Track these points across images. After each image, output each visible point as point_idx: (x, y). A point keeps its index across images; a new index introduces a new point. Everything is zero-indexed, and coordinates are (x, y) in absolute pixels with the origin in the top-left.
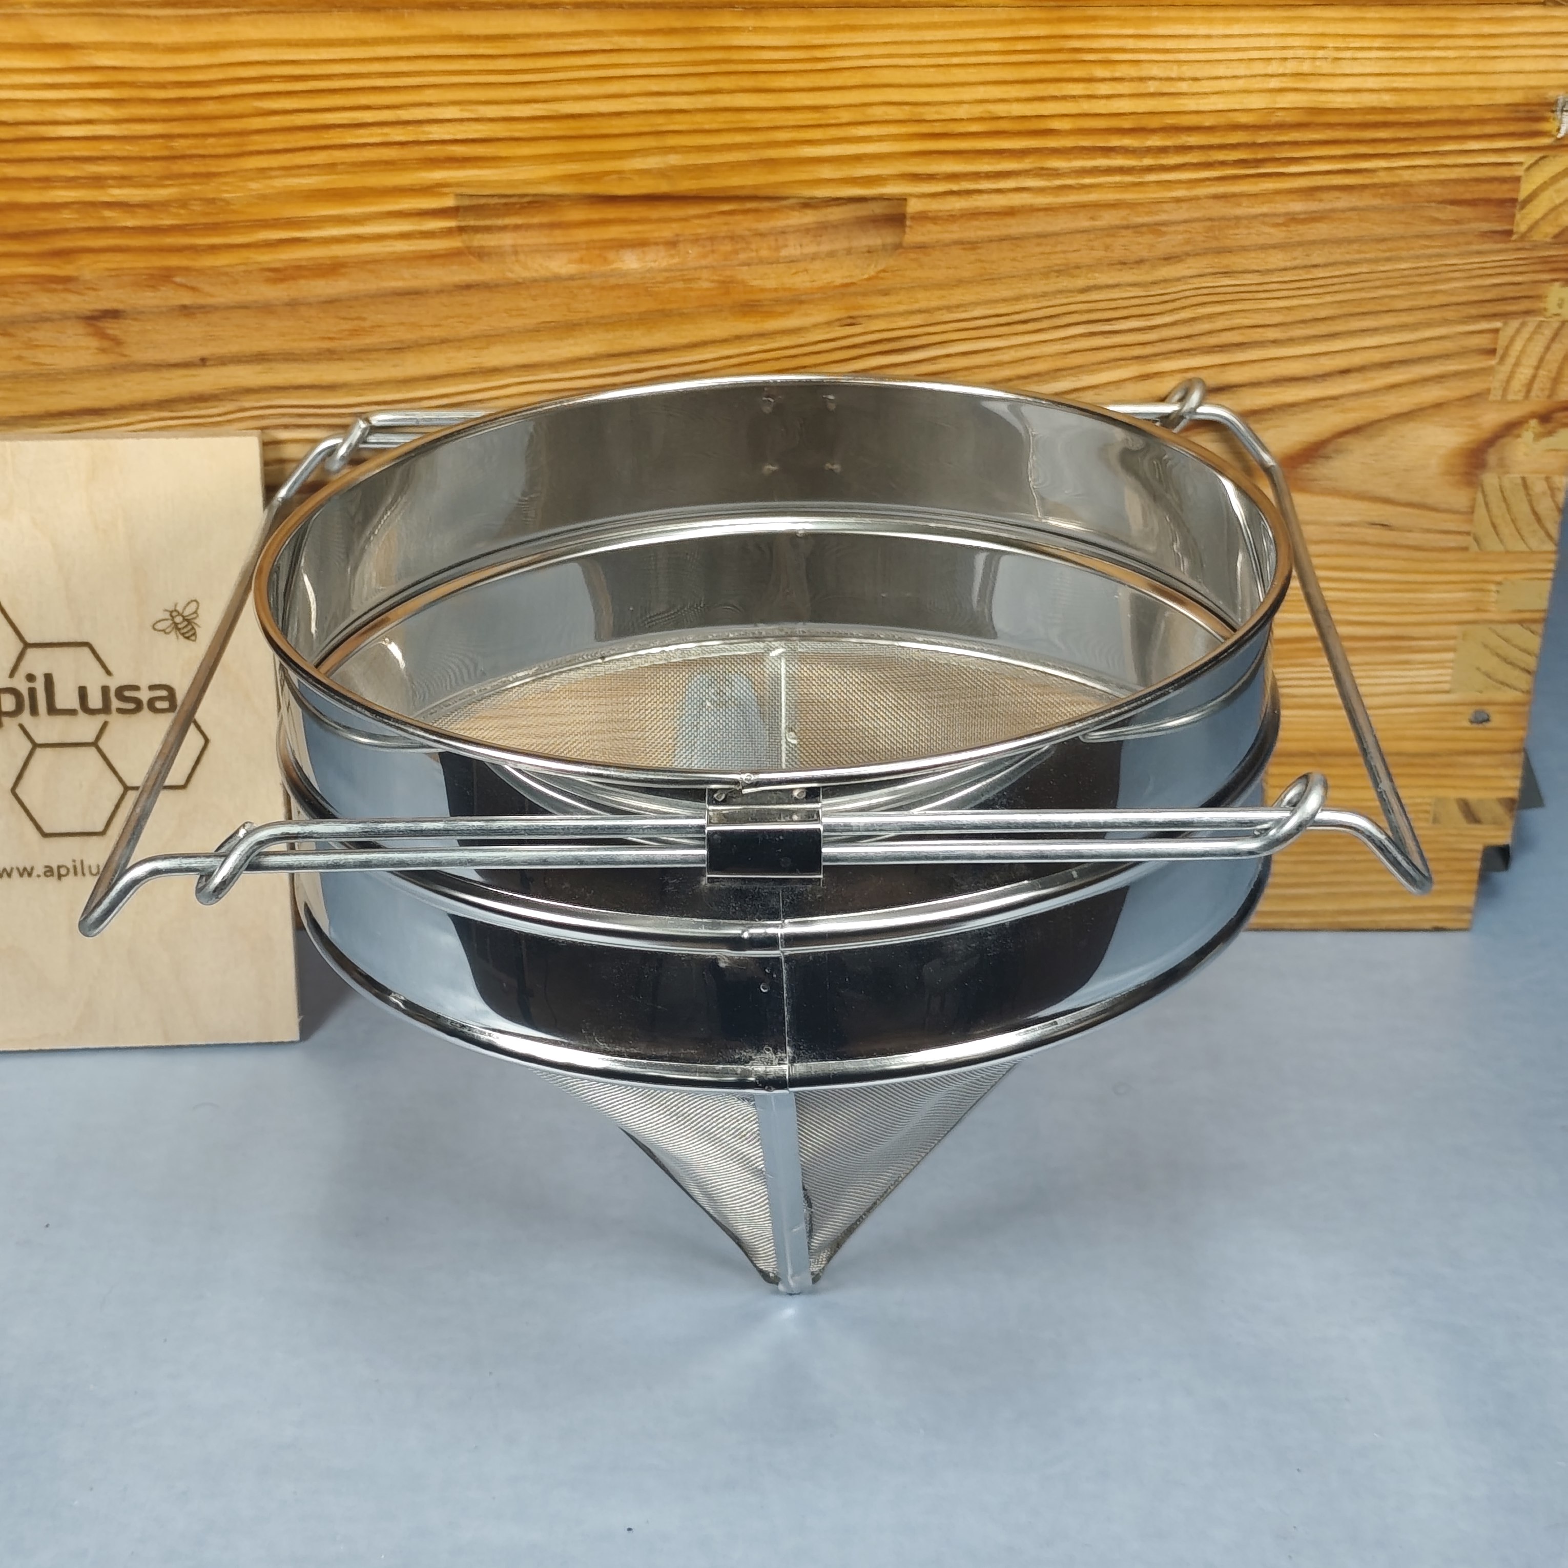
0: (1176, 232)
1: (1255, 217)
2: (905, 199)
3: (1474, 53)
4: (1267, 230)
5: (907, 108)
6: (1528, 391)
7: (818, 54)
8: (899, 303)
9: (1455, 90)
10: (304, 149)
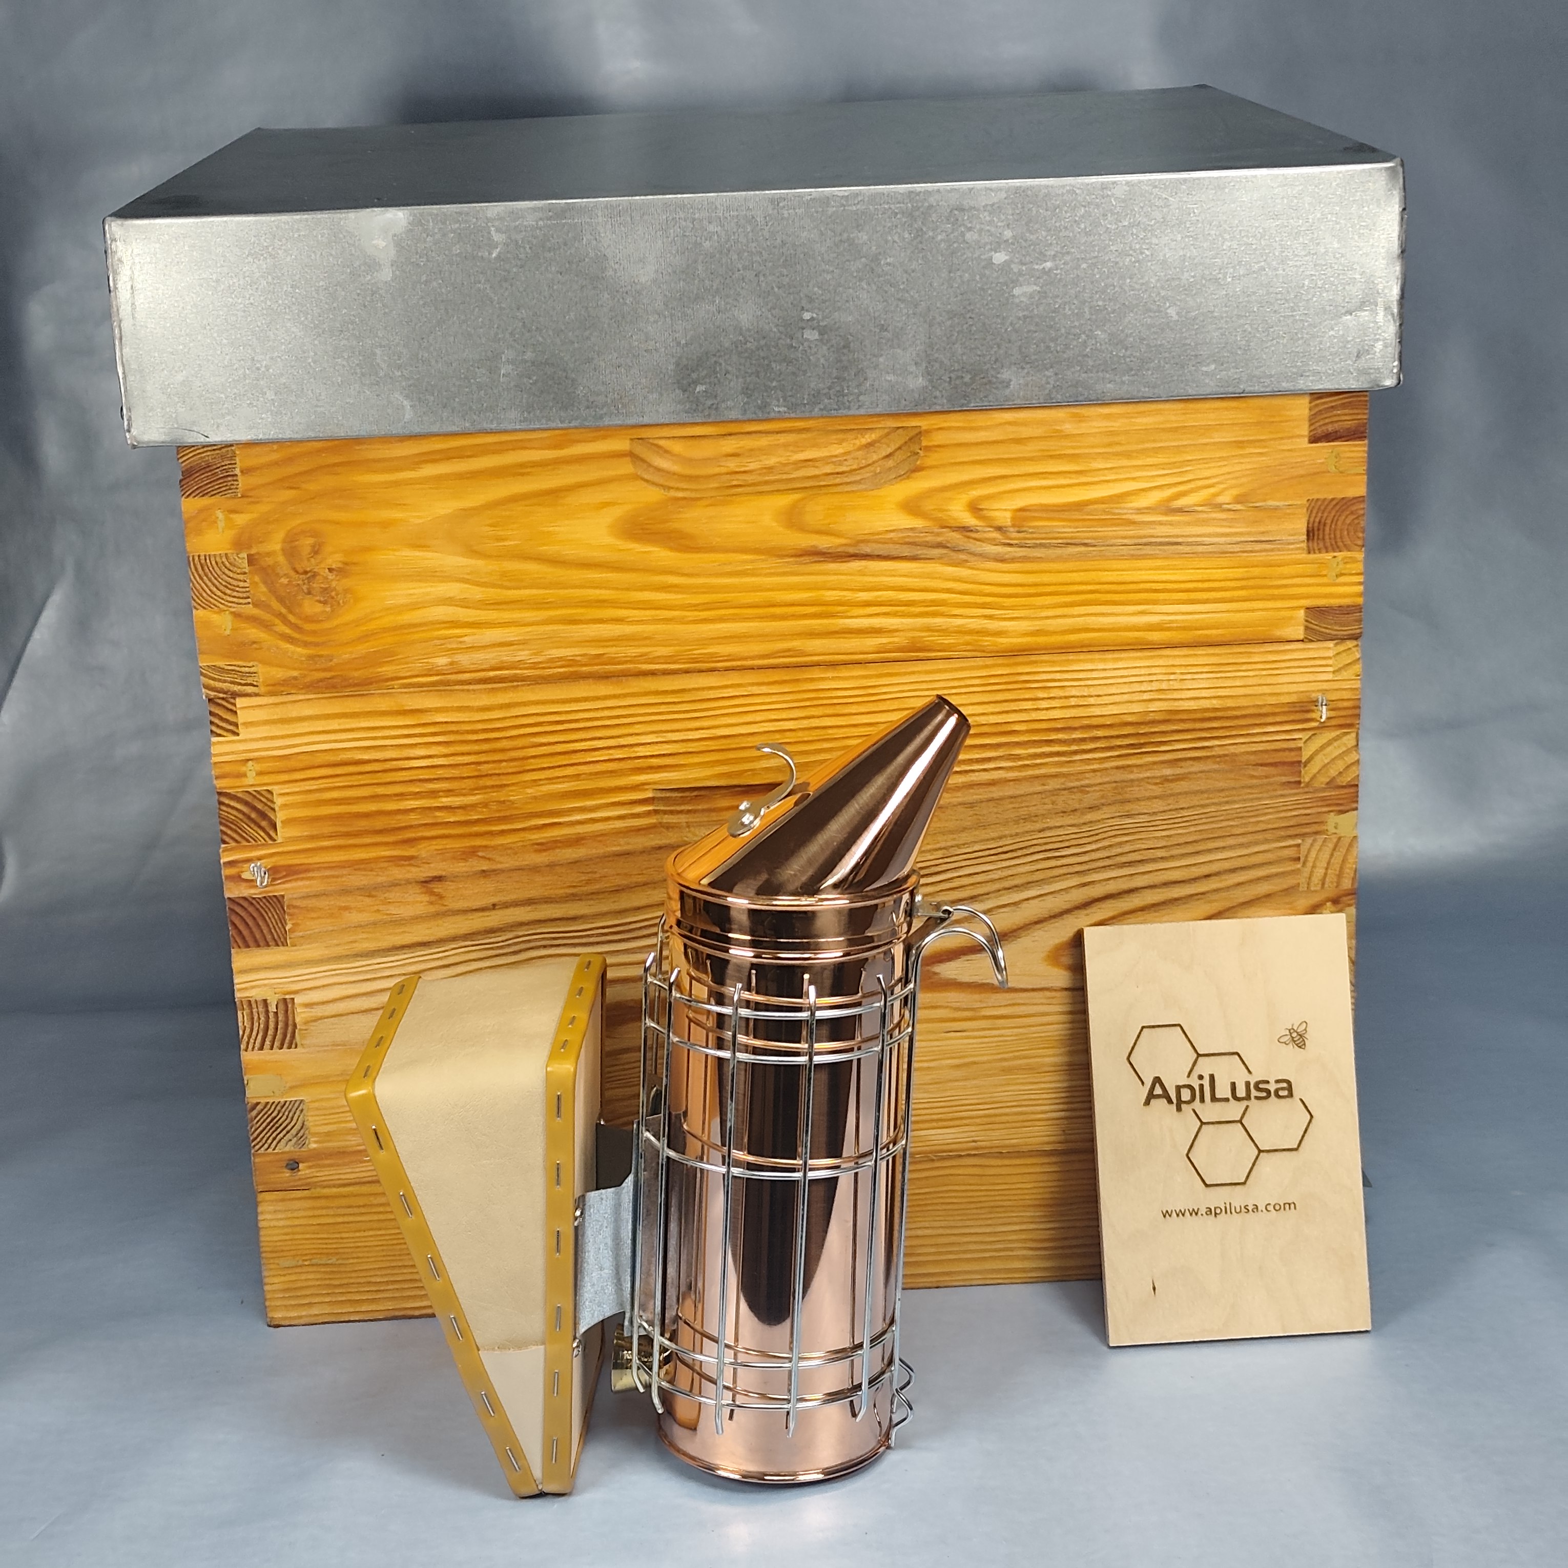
0: (1095, 791)
1: (1143, 779)
3: (1264, 673)
4: (1151, 787)
6: (1323, 884)
7: (870, 691)
9: (1255, 695)
10: (559, 766)
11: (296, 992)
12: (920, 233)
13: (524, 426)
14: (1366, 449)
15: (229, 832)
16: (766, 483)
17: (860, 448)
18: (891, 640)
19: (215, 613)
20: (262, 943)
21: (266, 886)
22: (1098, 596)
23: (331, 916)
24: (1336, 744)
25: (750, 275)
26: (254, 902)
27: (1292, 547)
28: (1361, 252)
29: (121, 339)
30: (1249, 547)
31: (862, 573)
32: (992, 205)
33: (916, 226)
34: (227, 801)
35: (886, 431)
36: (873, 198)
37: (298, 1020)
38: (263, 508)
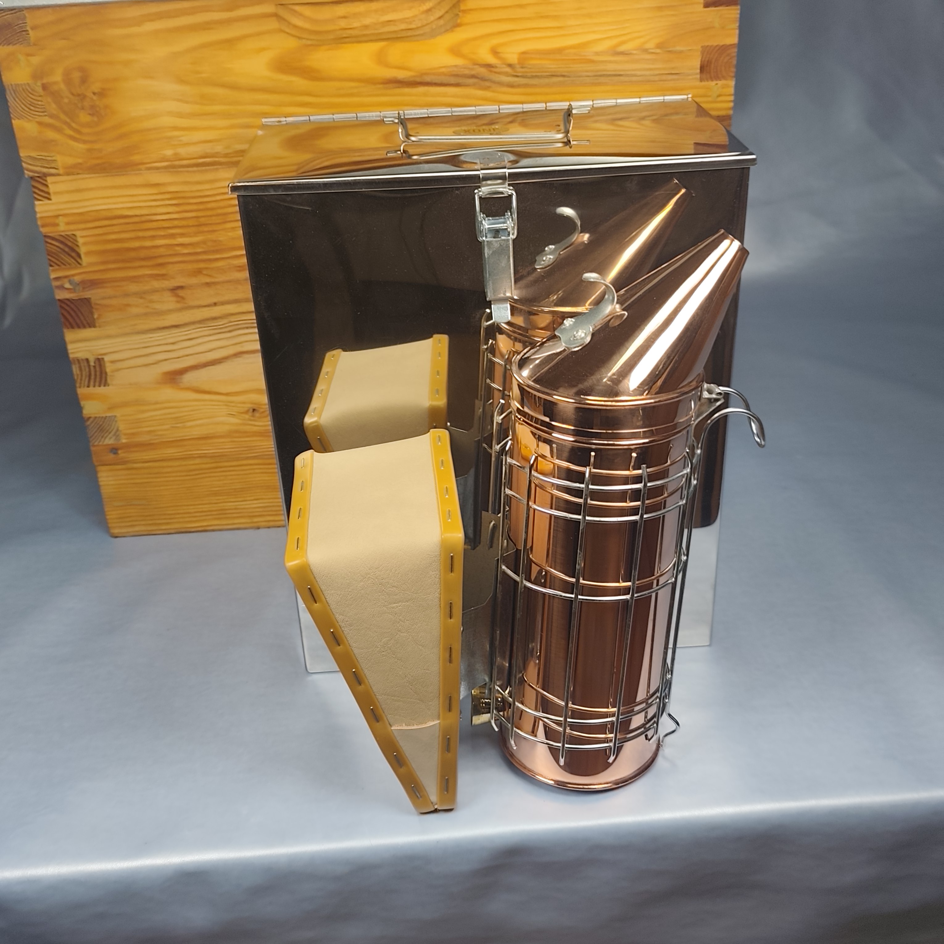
11: (105, 354)
14: (739, 12)
15: (53, 260)
16: (364, 35)
17: (422, 13)
19: (26, 121)
20: (81, 326)
21: (79, 292)
23: (120, 310)
26: (74, 302)
27: (690, 77)
30: (664, 77)
31: (425, 95)
34: (49, 241)
37: (108, 370)
38: (47, 53)
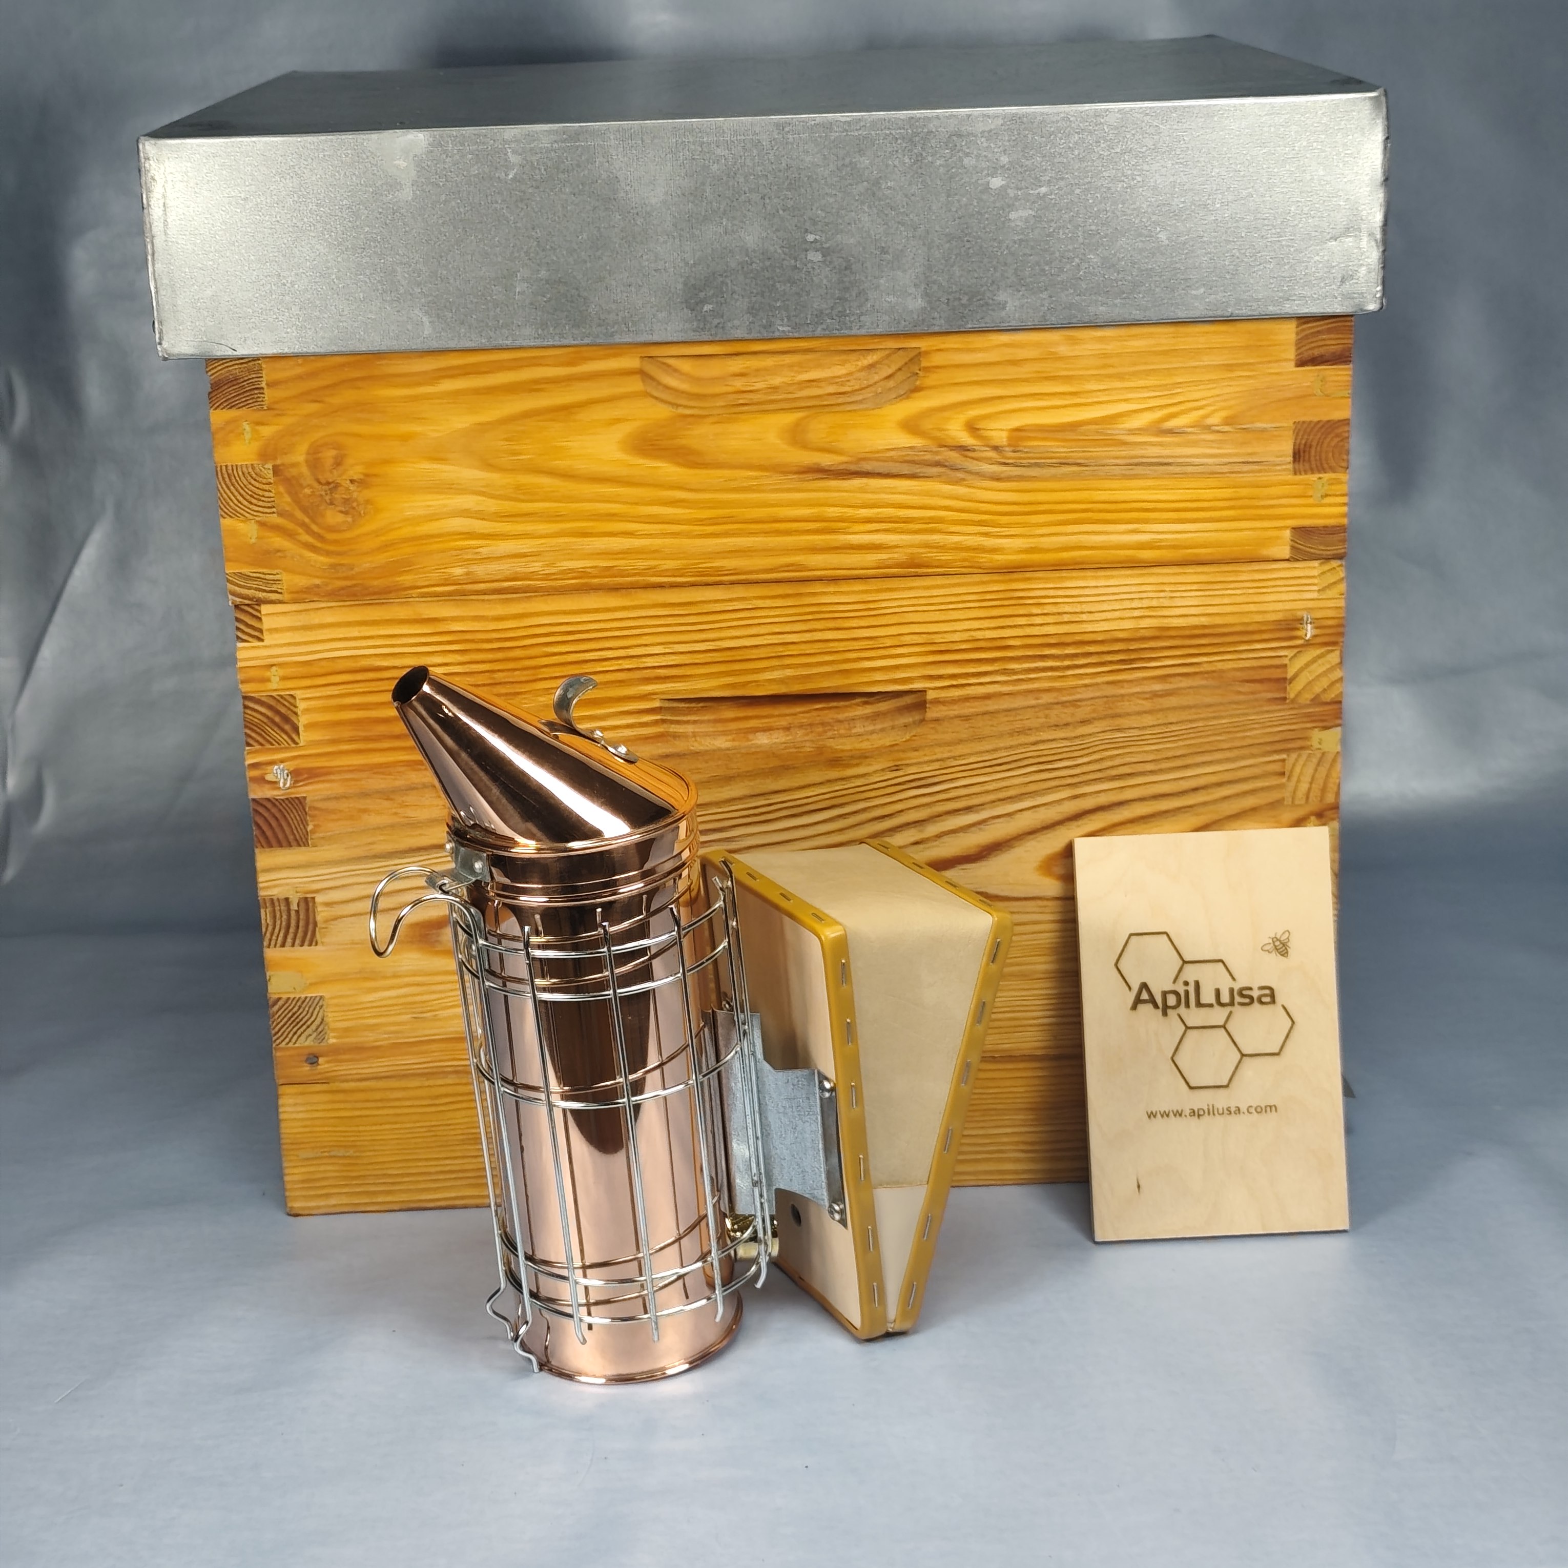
0: (1086, 705)
1: (1133, 694)
2: (925, 691)
3: (1251, 591)
4: (1141, 702)
5: (924, 636)
6: (1307, 798)
7: (872, 606)
8: (925, 755)
9: (1243, 613)
11: (317, 891)
12: (919, 159)
13: (538, 343)
14: (1350, 373)
15: (253, 735)
16: (772, 402)
17: (863, 369)
18: (891, 556)
19: (242, 521)
20: (284, 843)
21: (289, 788)
22: (1090, 515)
23: (351, 818)
24: (1320, 661)
25: (755, 197)
26: (277, 803)
27: (1278, 468)
28: (1345, 180)
29: (153, 254)
30: (1237, 468)
31: (862, 490)
32: (990, 131)
33: (916, 151)
34: (251, 705)
35: (887, 352)
36: (874, 123)
37: (319, 918)
38: (287, 421)
